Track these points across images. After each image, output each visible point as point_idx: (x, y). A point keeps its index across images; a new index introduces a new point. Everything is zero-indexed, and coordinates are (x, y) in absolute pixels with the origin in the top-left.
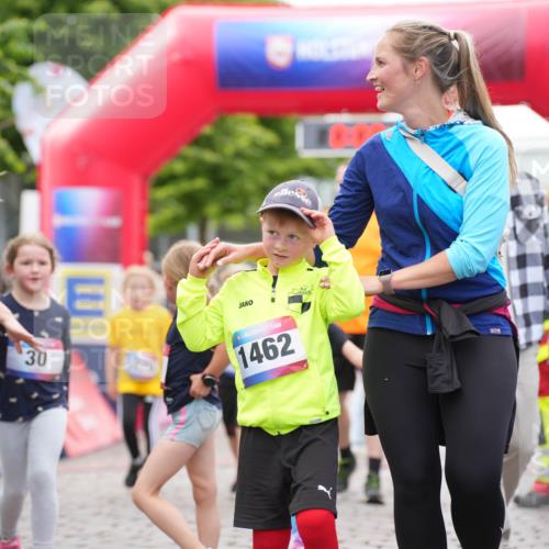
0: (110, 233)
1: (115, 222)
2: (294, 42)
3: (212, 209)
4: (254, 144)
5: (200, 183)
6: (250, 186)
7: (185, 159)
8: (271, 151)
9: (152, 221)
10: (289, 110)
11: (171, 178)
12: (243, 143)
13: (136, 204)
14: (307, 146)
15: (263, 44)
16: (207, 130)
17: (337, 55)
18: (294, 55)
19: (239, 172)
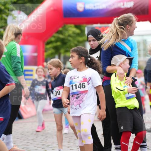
0: (34, 57)
1: (36, 54)
2: (84, 5)
3: (62, 51)
4: (74, 33)
5: (59, 44)
6: (72, 44)
7: (54, 37)
8: (78, 35)
9: (46, 54)
10: (83, 23)
11: (51, 42)
12: (70, 32)
13: (41, 49)
15: (76, 5)
16: (61, 29)
17: (96, 8)
18: (85, 8)
19: (69, 41)
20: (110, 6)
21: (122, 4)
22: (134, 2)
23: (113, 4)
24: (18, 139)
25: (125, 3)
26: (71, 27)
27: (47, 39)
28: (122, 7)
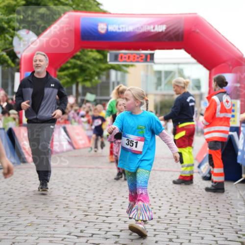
2: (107, 25)
3: (80, 80)
4: (95, 59)
5: (76, 70)
7: (71, 63)
10: (105, 48)
11: (67, 68)
14: (110, 61)
15: (97, 26)
16: (78, 53)
17: (121, 31)
18: (107, 30)
19: (89, 68)
20: (138, 28)
21: (152, 27)
22: (167, 25)
23: (142, 27)
24: (16, 189)
25: (156, 26)
26: (92, 51)
27: (60, 65)
28: (152, 31)
